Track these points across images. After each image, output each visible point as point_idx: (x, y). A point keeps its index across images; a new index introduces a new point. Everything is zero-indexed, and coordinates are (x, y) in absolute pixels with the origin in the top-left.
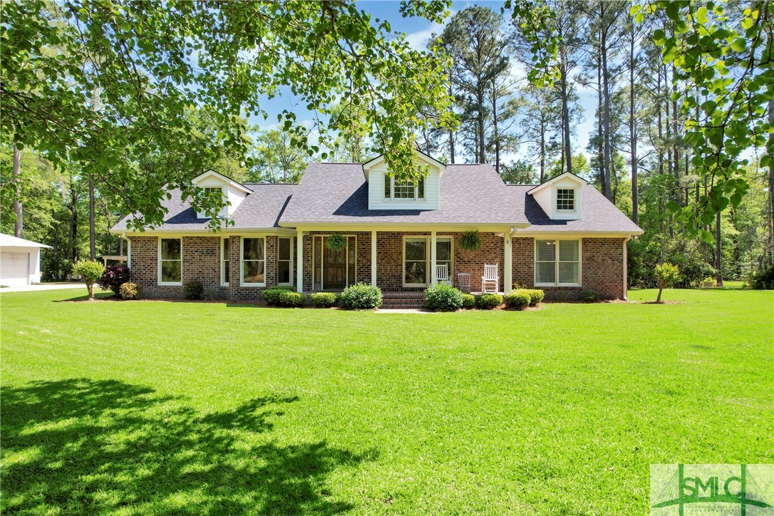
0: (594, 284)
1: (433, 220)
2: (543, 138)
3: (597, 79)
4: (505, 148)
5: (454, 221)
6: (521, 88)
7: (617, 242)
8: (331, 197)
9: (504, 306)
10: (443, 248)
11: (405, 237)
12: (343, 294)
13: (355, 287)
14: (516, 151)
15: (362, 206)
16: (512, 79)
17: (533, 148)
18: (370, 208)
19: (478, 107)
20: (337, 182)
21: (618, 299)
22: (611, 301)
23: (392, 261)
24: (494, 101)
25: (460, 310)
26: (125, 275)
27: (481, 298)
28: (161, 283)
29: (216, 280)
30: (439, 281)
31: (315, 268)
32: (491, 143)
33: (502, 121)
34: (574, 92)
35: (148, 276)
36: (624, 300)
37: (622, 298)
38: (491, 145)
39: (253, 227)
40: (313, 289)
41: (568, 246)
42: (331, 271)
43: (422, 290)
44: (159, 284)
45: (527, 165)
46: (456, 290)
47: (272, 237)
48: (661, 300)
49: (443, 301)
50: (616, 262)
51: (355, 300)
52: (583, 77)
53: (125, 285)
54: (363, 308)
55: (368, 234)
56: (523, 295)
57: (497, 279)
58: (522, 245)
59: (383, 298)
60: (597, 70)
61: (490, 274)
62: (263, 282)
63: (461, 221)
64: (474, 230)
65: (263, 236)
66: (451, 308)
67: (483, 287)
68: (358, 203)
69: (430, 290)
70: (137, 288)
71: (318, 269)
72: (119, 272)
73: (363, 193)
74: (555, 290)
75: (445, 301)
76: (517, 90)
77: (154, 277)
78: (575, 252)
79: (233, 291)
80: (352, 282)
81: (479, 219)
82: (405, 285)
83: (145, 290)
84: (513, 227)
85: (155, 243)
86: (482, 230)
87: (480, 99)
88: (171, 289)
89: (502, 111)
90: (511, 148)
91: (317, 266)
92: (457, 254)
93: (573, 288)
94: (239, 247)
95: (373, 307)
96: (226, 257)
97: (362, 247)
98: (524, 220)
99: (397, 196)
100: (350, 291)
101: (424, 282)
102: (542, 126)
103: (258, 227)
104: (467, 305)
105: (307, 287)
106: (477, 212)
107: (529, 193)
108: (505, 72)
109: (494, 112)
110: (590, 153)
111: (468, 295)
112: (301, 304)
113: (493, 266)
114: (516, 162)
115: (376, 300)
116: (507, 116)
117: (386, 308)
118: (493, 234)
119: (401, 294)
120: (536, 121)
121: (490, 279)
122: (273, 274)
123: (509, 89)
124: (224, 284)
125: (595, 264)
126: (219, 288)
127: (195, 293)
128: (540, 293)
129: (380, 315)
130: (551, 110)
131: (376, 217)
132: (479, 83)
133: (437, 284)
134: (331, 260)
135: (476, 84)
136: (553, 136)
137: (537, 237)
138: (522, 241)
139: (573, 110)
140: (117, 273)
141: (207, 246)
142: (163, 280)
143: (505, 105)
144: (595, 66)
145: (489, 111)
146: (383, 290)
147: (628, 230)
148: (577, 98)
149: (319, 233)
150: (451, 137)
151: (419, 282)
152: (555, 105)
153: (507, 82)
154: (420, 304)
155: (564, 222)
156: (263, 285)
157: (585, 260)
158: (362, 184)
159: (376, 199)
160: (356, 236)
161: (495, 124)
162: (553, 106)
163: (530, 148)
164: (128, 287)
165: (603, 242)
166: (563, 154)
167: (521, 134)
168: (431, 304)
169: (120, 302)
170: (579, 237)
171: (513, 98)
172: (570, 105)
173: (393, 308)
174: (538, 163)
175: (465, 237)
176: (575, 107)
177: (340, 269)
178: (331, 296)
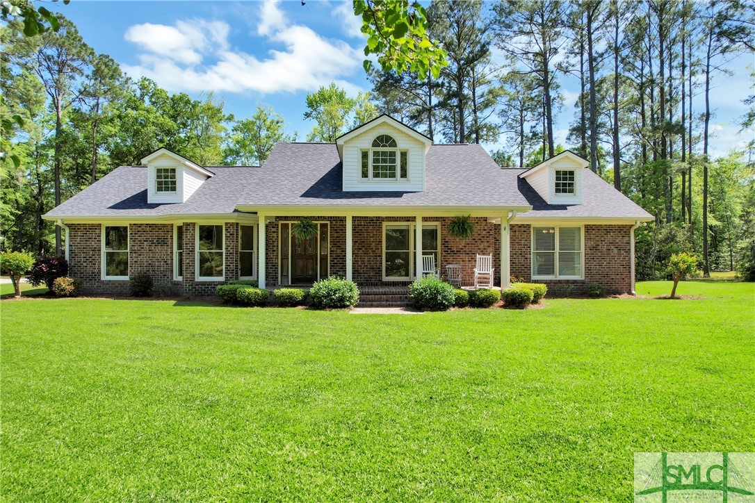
0: (599, 277)
1: (418, 203)
2: (522, 128)
3: (578, 67)
4: (485, 137)
5: (443, 204)
6: (500, 76)
7: (624, 230)
8: (299, 178)
9: (502, 303)
10: (429, 235)
11: (385, 224)
12: (312, 290)
13: (326, 282)
14: (496, 141)
15: (335, 188)
16: (492, 67)
17: (512, 138)
18: (345, 188)
19: (458, 94)
20: (307, 162)
21: (626, 294)
22: (618, 296)
23: (370, 251)
24: (474, 89)
25: (452, 309)
26: (62, 268)
27: (475, 295)
28: (104, 277)
29: (169, 273)
30: (426, 274)
31: (282, 259)
32: (471, 133)
33: (481, 110)
34: (555, 80)
35: (89, 270)
36: (633, 294)
37: (630, 293)
38: (470, 135)
39: (209, 212)
40: (279, 284)
41: (568, 234)
42: (300, 263)
43: (405, 284)
44: (102, 279)
45: (506, 156)
46: (446, 285)
47: (232, 224)
48: (677, 293)
49: (432, 299)
50: (622, 252)
51: (326, 297)
52: (564, 65)
53: (59, 280)
54: (335, 307)
55: (342, 220)
56: (524, 290)
57: (491, 271)
58: (517, 233)
59: (360, 294)
60: (579, 57)
61: (483, 266)
62: (221, 275)
63: (451, 204)
64: (466, 215)
65: (221, 222)
66: (441, 307)
67: (476, 280)
68: (331, 184)
69: (415, 285)
70: (74, 283)
71: (284, 261)
72: (53, 265)
73: (336, 174)
74: (555, 283)
75: (434, 298)
76: (496, 79)
77: (96, 271)
78: (577, 240)
79: (187, 286)
80: (324, 276)
81: (472, 202)
82: (385, 279)
83: (86, 285)
84: (512, 211)
85: (97, 231)
86: (474, 215)
87: (460, 86)
88: (117, 285)
89: (482, 99)
90: (491, 138)
91: (284, 257)
92: (445, 243)
93: (574, 282)
94: (193, 235)
95: (348, 306)
96: (180, 247)
97: (336, 235)
98: (524, 203)
99: (376, 175)
100: (320, 287)
101: (407, 275)
102: (521, 116)
103: (215, 212)
104: (460, 303)
105: (271, 280)
106: (469, 194)
107: (521, 177)
108: (485, 60)
109: (474, 101)
110: (569, 144)
111: (461, 291)
112: (264, 302)
113: (486, 257)
114: (495, 152)
115: (351, 297)
116: (487, 105)
117: (363, 306)
118: (485, 219)
119: (381, 290)
120: (514, 111)
121: (484, 272)
122: (232, 267)
123: (489, 77)
124: (177, 278)
125: (599, 254)
126: (171, 282)
127: (143, 289)
128: (543, 288)
129: (355, 316)
130: (532, 99)
131: (351, 200)
132: (460, 69)
133: (423, 278)
134: (299, 250)
135: (456, 70)
136: (533, 125)
137: (534, 224)
138: (517, 229)
139: (554, 98)
140: (51, 266)
141: (158, 233)
142: (108, 274)
143: (485, 94)
144: (576, 54)
145: (469, 98)
146: (360, 285)
147: (637, 215)
148: (558, 87)
149: (286, 218)
150: (430, 126)
151: (401, 275)
152: (537, 94)
153: (487, 71)
154: (403, 301)
155: (563, 207)
156: (222, 279)
157: (588, 250)
158: (335, 164)
159: (352, 180)
160: (329, 222)
161: (475, 113)
162: (533, 95)
163: (509, 139)
164: (64, 282)
165: (608, 229)
166: (544, 143)
167: (500, 125)
168: (417, 302)
169: (52, 300)
170: (581, 224)
171: (492, 87)
172: (552, 94)
173: (371, 306)
174: (517, 154)
175: (454, 222)
176: (557, 95)
177: (311, 261)
178: (298, 292)
